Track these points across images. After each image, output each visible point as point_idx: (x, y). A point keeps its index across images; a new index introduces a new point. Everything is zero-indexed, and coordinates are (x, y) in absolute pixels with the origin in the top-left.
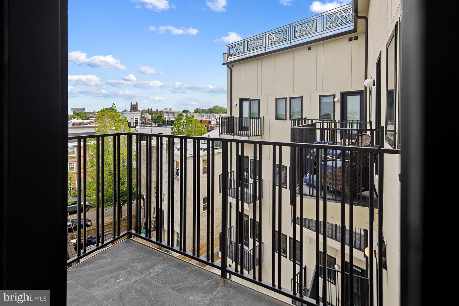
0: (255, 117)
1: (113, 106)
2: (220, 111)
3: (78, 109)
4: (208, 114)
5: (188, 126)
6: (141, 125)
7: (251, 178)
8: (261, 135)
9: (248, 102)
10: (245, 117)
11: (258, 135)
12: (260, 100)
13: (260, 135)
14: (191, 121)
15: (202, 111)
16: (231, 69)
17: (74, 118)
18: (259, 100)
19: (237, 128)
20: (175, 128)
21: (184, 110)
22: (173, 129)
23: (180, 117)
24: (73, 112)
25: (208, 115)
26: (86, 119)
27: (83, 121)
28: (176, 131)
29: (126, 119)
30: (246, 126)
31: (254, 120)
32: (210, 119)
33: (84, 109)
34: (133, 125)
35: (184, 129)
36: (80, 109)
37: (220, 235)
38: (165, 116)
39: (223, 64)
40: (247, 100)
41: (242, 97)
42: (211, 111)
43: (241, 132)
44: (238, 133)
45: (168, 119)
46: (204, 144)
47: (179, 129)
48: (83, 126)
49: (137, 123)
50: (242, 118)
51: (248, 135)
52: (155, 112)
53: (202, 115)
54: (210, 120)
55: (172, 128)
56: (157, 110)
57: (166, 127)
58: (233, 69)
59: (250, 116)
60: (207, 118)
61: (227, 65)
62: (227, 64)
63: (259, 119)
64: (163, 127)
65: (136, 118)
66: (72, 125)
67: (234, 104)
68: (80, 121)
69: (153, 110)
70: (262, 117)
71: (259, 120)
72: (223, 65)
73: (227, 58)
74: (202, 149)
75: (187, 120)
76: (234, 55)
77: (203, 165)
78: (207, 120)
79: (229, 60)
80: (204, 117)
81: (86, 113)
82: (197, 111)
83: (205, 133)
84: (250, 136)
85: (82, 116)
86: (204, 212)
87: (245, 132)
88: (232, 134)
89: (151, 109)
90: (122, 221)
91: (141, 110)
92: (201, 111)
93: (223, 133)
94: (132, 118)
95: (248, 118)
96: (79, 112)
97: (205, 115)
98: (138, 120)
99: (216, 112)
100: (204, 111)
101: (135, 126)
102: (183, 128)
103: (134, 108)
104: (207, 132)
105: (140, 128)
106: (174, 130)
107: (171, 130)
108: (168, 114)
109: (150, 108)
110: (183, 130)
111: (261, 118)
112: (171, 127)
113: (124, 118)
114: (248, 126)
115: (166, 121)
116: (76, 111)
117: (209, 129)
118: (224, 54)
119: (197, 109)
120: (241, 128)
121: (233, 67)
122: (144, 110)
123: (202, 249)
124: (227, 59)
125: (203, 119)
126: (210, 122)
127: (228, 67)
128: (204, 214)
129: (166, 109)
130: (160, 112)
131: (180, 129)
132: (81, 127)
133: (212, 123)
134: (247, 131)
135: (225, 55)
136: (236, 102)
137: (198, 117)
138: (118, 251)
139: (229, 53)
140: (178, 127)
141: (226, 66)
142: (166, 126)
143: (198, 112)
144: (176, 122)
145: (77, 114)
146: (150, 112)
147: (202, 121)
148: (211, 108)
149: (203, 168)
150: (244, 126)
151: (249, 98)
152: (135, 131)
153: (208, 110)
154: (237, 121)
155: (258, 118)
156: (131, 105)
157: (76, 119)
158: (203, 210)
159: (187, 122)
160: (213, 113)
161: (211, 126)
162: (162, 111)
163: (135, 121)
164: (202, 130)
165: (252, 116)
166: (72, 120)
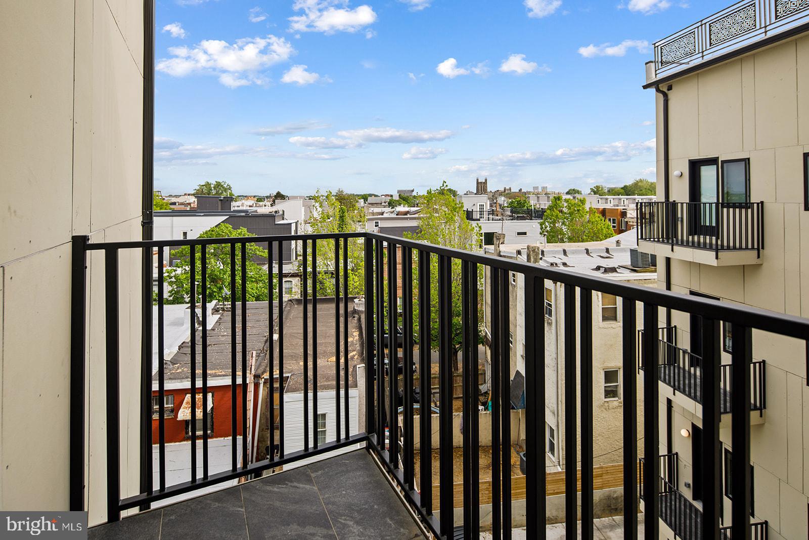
0: (734, 204)
1: (443, 185)
2: (649, 189)
3: (405, 191)
4: (620, 197)
5: (572, 220)
6: (489, 217)
7: (725, 350)
8: (756, 247)
9: (715, 166)
10: (705, 204)
11: (747, 248)
12: (751, 159)
13: (753, 248)
14: (578, 210)
15: (609, 191)
16: (665, 96)
17: (400, 205)
18: (747, 161)
19: (683, 229)
20: (547, 224)
21: (571, 189)
22: (543, 226)
23: (557, 203)
24: (399, 195)
25: (620, 199)
26: (414, 207)
27: (409, 208)
28: (548, 229)
29: (462, 207)
30: (708, 224)
31: (731, 210)
32: (625, 206)
33: (413, 191)
34: (476, 215)
35: (565, 225)
36: (408, 191)
37: (642, 462)
38: (533, 202)
39: (645, 87)
40: (713, 161)
41: (696, 156)
42: (627, 191)
43: (693, 239)
44: (685, 238)
45: (538, 206)
46: (607, 259)
47: (554, 225)
48: (409, 216)
49: (481, 212)
50: (698, 204)
51: (714, 247)
52: (517, 194)
53: (607, 199)
54: (623, 209)
55: (541, 224)
56: (520, 190)
57: (531, 221)
58: (671, 94)
59: (720, 202)
60: (618, 206)
61: (654, 87)
62: (656, 85)
63: (747, 208)
64: (527, 221)
65: (481, 204)
66: (397, 215)
67: (674, 173)
68: (406, 209)
69: (512, 191)
70: (758, 204)
71: (750, 211)
72: (644, 89)
73: (656, 71)
74: (601, 268)
75: (569, 208)
76: (673, 62)
77: (602, 302)
78: (618, 209)
79: (660, 77)
80: (611, 203)
81: (415, 197)
82: (597, 191)
83: (610, 236)
84: (719, 247)
85: (409, 201)
86: (607, 402)
87: (705, 239)
88: (670, 241)
89: (510, 189)
90: (458, 376)
91: (493, 191)
92: (606, 191)
93: (645, 239)
94: (474, 205)
95: (714, 205)
96: (406, 195)
97: (613, 199)
98: (484, 209)
99: (641, 192)
100: (612, 192)
101: (478, 218)
102: (563, 223)
103: (481, 187)
104: (614, 234)
105: (487, 221)
106: (546, 228)
107: (540, 227)
108: (538, 197)
109: (507, 188)
110: (564, 227)
111: (755, 205)
112: (539, 221)
113: (460, 205)
114: (714, 224)
115: (532, 209)
116: (402, 194)
117: (623, 229)
118: (646, 64)
119: (597, 187)
120: (696, 227)
121: (670, 88)
122: (498, 191)
123: (604, 477)
124: (656, 75)
125: (609, 206)
126: (624, 214)
127: (658, 90)
128: (606, 404)
129: (535, 188)
130: (525, 193)
131: (557, 225)
132: (407, 219)
133: (628, 215)
134: (711, 236)
135: (650, 68)
136: (680, 168)
137: (598, 203)
138: (337, 474)
139: (660, 60)
140: (554, 223)
141: (652, 90)
142: (531, 219)
143: (600, 192)
144: (548, 211)
145: (404, 198)
146: (506, 193)
147: (607, 211)
148: (628, 185)
149: (602, 308)
150: (702, 224)
151: (718, 157)
152: (476, 227)
153: (622, 188)
154: (683, 213)
155: (746, 205)
156: (478, 183)
157: (402, 205)
158: (605, 395)
159: (569, 213)
160: (634, 194)
161: (627, 222)
162: (529, 193)
163: (479, 210)
164: (602, 229)
165: (726, 202)
166: (397, 208)
